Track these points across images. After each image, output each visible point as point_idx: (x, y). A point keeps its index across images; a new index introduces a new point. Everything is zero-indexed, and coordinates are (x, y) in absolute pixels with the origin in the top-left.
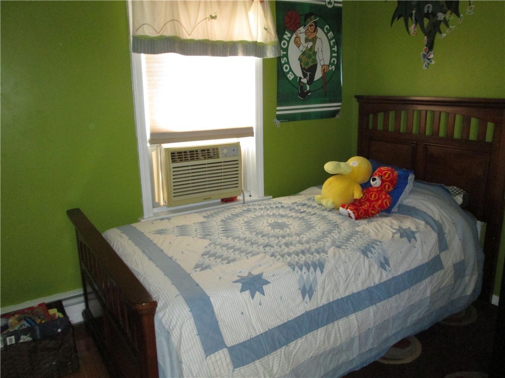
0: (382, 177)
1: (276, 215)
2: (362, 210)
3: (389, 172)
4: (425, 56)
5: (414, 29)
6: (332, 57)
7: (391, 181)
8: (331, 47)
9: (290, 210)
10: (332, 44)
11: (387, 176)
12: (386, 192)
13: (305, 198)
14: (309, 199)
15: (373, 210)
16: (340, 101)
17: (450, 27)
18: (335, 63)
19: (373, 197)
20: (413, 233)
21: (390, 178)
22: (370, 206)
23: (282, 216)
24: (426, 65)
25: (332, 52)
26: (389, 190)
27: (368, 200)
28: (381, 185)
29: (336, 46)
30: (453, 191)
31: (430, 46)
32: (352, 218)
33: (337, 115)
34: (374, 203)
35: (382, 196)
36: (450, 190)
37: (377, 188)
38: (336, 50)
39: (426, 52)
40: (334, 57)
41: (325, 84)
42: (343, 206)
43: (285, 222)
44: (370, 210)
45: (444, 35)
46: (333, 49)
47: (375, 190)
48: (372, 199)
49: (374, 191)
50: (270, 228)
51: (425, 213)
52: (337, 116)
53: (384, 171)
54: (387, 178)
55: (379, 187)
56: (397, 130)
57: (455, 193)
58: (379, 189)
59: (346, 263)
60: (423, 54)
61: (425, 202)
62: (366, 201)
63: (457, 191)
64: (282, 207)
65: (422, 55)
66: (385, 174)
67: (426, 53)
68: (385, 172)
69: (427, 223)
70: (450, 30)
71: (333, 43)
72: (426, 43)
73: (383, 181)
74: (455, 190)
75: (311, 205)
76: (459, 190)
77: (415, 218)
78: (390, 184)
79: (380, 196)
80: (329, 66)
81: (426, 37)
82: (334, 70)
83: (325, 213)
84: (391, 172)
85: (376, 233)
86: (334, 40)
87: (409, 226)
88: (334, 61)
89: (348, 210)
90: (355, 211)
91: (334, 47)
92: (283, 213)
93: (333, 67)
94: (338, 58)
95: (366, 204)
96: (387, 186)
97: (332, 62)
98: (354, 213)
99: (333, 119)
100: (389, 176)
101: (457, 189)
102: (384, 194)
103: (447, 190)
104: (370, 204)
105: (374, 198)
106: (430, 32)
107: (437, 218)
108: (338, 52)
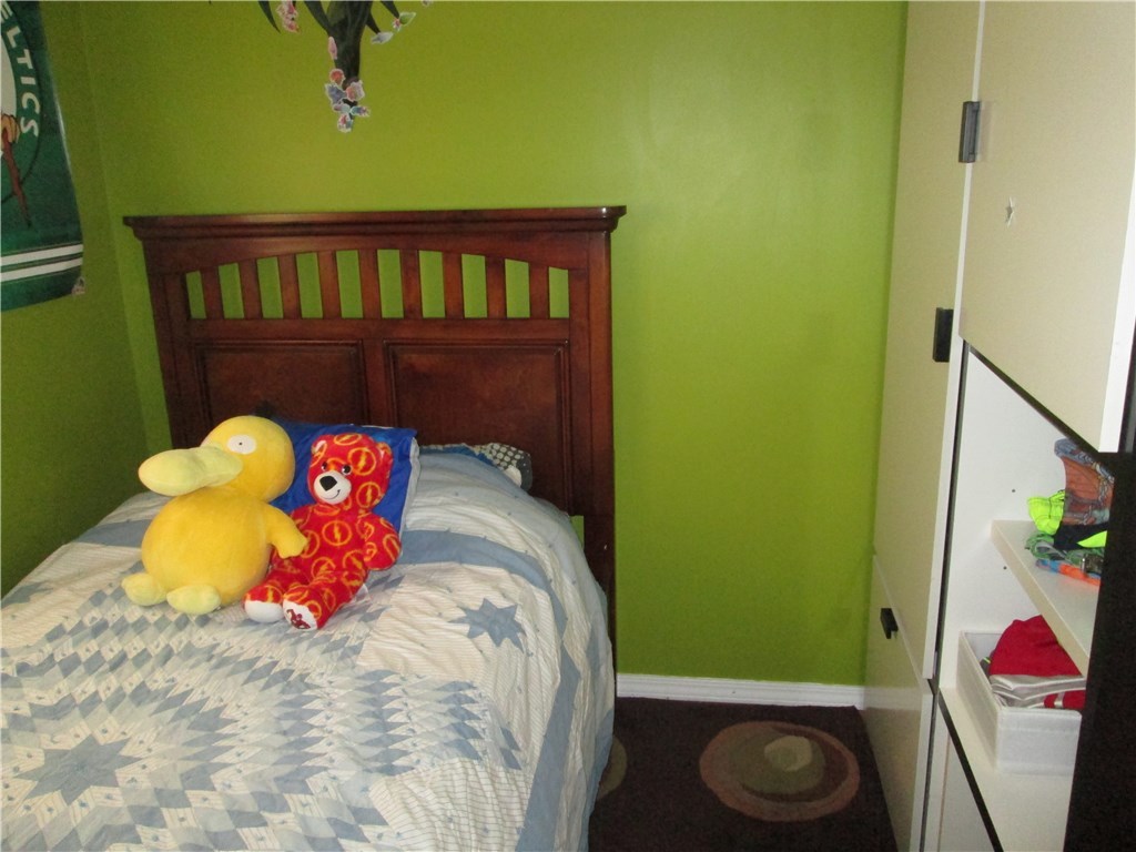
0: (347, 469)
1: (27, 719)
2: (327, 590)
3: (365, 449)
4: (337, 94)
5: (290, 12)
6: (21, 89)
7: (378, 476)
8: (13, 54)
9: (66, 671)
10: (14, 44)
11: (362, 463)
12: (367, 511)
13: (82, 601)
14: (98, 599)
15: (351, 577)
16: (77, 238)
17: (401, 14)
18: (37, 110)
19: (338, 535)
20: (508, 613)
21: (373, 468)
22: (339, 568)
23: (56, 712)
24: (344, 121)
25: (19, 71)
26: (377, 501)
27: (325, 550)
28: (353, 493)
29: (27, 52)
30: (495, 458)
31: (350, 65)
32: (307, 626)
33: (76, 287)
34: (348, 554)
35: (363, 529)
36: (489, 457)
37: (339, 505)
38: (30, 66)
39: (338, 82)
40: (29, 88)
41: (20, 183)
42: (259, 595)
43: (91, 740)
44: (344, 580)
45: (387, 36)
46: (21, 61)
47: (336, 512)
48: (339, 544)
49: (333, 518)
50: (54, 799)
51: (485, 539)
52: (78, 290)
53: (350, 448)
54: (366, 469)
55: (346, 501)
56: (294, 313)
57: (502, 460)
58: (347, 508)
59: (450, 820)
60: (332, 89)
61: (465, 509)
62: (318, 554)
63: (505, 454)
64: (23, 669)
65: (327, 93)
66: (356, 457)
67: (340, 87)
68: (353, 451)
69: (511, 569)
70: (402, 22)
71: (15, 38)
72: (334, 57)
73: (355, 482)
74: (498, 451)
75: (123, 619)
76: (509, 449)
77: (472, 563)
78: (377, 486)
79: (357, 525)
80: (17, 120)
81: (331, 39)
82: (36, 133)
83: (202, 637)
84: (371, 448)
85: (426, 657)
86: (16, 30)
87: (482, 596)
88: (30, 102)
89: (288, 605)
90: (313, 602)
91: (23, 55)
92: (50, 699)
93: (33, 123)
94: (42, 90)
95: (320, 564)
96: (369, 492)
97: (25, 106)
98: (312, 609)
99: (63, 301)
100: (369, 462)
101: (504, 449)
102: (369, 519)
103: (482, 457)
104: (338, 562)
105: (343, 538)
106: (343, 24)
107: (519, 546)
108: (38, 72)
